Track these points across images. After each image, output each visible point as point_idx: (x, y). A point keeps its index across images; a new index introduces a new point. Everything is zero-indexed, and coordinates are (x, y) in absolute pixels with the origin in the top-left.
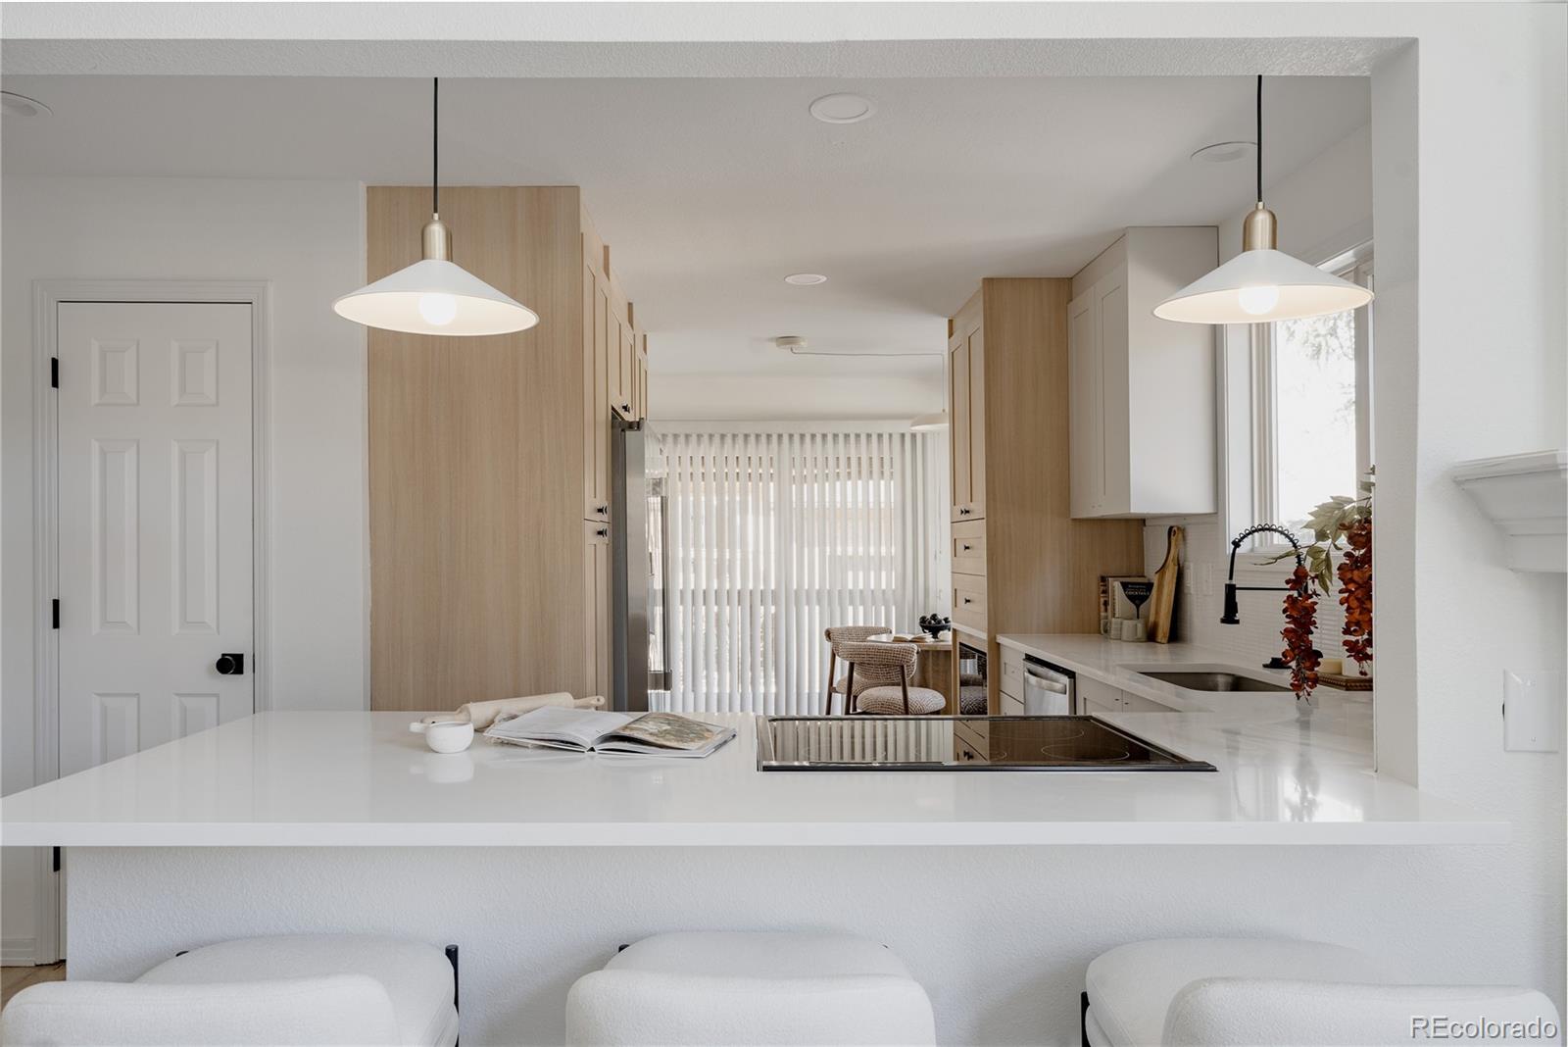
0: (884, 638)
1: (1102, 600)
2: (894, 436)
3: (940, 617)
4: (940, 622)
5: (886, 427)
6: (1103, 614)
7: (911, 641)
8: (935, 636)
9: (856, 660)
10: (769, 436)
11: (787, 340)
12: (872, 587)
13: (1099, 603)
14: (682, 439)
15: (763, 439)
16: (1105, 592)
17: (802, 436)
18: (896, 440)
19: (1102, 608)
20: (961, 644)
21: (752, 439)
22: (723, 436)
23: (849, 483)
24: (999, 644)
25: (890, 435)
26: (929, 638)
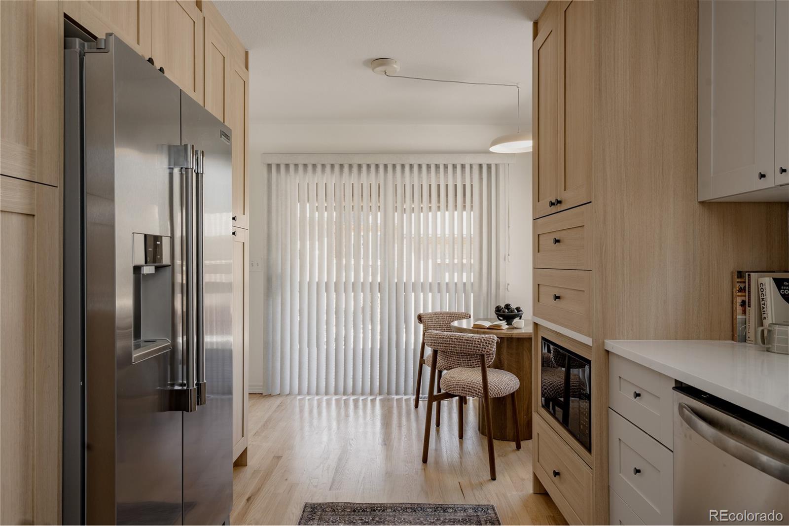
0: (464, 324)
1: (739, 300)
2: (474, 167)
3: (513, 306)
4: (512, 311)
5: (468, 160)
6: (740, 317)
7: (488, 328)
8: (509, 323)
9: (439, 348)
10: (377, 166)
11: (380, 62)
12: (456, 281)
13: (733, 303)
14: (310, 168)
15: (373, 168)
16: (741, 290)
17: (403, 166)
18: (476, 169)
19: (739, 309)
20: (543, 338)
21: (364, 168)
22: (342, 166)
23: (439, 213)
24: (608, 352)
25: (471, 166)
26: (503, 324)
